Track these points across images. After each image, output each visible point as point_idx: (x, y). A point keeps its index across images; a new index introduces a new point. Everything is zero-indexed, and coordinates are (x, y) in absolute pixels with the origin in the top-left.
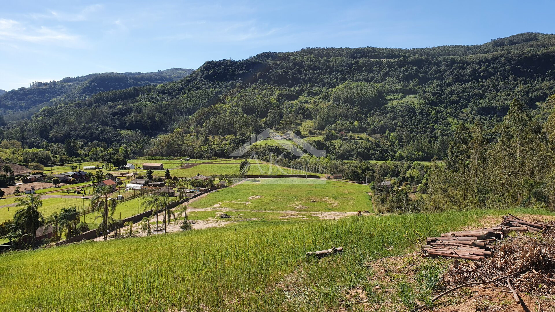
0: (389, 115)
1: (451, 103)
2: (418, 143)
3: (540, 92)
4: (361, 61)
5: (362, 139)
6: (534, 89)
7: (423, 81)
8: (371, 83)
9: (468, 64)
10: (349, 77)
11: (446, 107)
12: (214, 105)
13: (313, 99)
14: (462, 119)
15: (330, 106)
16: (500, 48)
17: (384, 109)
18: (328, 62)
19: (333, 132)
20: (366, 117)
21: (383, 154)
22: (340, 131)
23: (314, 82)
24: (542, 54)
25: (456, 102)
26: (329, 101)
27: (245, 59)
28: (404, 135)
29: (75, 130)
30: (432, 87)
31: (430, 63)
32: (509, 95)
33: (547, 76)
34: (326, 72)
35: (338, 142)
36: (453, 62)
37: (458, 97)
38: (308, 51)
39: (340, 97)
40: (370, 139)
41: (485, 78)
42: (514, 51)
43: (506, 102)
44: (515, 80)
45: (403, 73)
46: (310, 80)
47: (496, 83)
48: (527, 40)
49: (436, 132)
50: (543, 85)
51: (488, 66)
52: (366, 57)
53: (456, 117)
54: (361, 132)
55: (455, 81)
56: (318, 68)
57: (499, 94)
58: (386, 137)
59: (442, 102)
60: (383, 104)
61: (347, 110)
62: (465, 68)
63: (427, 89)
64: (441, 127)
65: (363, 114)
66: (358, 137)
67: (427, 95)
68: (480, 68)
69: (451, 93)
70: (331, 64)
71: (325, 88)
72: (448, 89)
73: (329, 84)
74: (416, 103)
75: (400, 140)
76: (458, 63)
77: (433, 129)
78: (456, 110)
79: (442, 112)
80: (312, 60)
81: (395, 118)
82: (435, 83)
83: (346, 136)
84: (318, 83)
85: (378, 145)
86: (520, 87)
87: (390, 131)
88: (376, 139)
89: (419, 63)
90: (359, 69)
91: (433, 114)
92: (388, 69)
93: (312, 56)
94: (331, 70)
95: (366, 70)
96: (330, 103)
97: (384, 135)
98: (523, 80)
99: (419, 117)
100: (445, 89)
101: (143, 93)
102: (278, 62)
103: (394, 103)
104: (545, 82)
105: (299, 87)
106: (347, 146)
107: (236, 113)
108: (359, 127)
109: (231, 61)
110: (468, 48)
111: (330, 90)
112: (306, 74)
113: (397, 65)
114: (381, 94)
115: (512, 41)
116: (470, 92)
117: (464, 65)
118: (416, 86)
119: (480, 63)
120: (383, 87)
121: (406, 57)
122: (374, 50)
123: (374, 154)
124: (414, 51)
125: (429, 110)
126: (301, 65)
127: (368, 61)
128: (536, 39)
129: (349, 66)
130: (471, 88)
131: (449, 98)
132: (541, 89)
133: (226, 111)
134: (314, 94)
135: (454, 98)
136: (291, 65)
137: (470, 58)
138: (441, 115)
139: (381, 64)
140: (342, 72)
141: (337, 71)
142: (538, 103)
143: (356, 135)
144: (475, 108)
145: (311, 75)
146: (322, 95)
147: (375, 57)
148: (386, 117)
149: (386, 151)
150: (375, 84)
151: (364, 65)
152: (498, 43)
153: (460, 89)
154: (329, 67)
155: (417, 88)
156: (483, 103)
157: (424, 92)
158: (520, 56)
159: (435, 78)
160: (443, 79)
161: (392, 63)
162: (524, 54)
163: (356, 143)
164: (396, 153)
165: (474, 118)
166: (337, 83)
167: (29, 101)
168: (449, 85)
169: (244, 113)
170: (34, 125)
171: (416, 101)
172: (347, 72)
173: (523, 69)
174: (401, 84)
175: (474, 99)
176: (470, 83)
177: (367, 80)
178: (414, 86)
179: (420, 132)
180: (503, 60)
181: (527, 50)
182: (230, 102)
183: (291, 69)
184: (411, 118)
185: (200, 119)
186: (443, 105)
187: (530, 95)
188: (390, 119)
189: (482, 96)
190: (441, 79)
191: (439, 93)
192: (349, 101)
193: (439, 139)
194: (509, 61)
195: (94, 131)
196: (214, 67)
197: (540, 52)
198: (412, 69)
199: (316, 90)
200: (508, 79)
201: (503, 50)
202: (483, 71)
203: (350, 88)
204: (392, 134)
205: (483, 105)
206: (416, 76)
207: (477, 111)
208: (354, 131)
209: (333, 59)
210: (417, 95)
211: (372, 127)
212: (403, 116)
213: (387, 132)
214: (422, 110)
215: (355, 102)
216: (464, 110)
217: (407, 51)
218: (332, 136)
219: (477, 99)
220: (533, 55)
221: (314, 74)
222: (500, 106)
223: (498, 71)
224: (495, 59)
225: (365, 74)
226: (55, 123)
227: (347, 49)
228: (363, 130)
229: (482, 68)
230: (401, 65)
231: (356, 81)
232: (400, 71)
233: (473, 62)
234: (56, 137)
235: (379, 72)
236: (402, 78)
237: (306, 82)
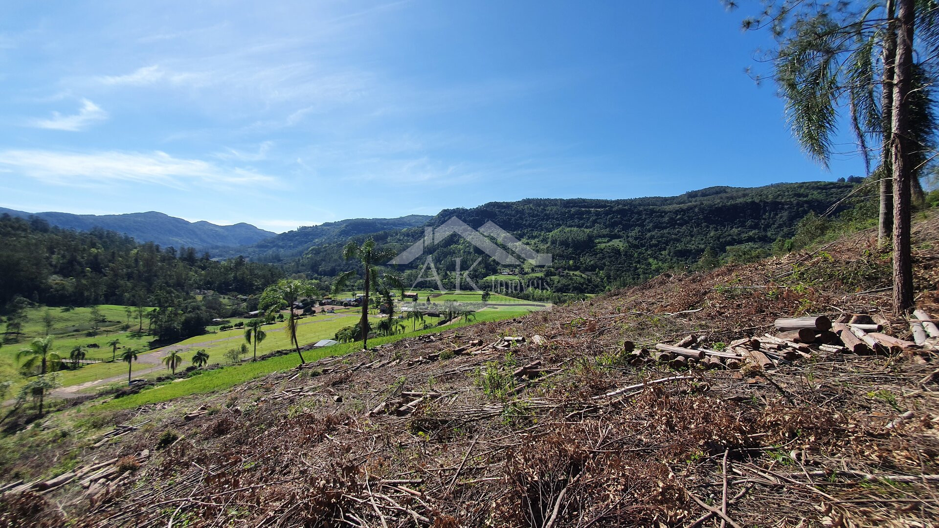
0: (598, 256)
1: (651, 246)
2: (624, 280)
3: (730, 237)
4: (573, 210)
5: (576, 275)
6: (724, 235)
7: (627, 227)
8: (582, 229)
9: (666, 213)
10: (563, 223)
11: (646, 250)
12: (450, 246)
13: (533, 242)
14: (661, 260)
15: (548, 247)
16: (694, 199)
17: (594, 251)
18: (545, 210)
19: (552, 269)
20: (579, 257)
21: (594, 289)
22: (557, 269)
23: (534, 227)
24: (731, 205)
25: (656, 245)
26: (547, 243)
27: (475, 207)
28: (612, 273)
29: (339, 266)
30: (634, 233)
31: (633, 212)
32: (702, 240)
33: (735, 224)
34: (544, 219)
35: (556, 278)
36: (652, 212)
37: (657, 241)
38: (527, 202)
39: (556, 240)
40: (583, 275)
41: (681, 225)
42: (707, 201)
43: (700, 246)
44: (708, 227)
45: (609, 221)
46: (530, 225)
47: (691, 229)
48: (717, 193)
49: (639, 270)
50: (732, 231)
51: (683, 215)
52: (577, 206)
53: (655, 258)
54: (576, 270)
55: (655, 227)
56: (537, 215)
57: (693, 239)
58: (597, 274)
59: (642, 245)
60: (593, 247)
61: (563, 251)
62: (663, 217)
63: (630, 234)
64: (643, 266)
65: (576, 255)
66: (573, 274)
67: (630, 239)
68: (676, 217)
69: (652, 238)
70: (548, 212)
71: (543, 232)
72: (649, 234)
73: (546, 229)
74: (621, 246)
75: (609, 277)
76: (657, 212)
77: (636, 268)
78: (656, 253)
79: (643, 254)
80: (531, 209)
81: (603, 258)
82: (637, 229)
83: (563, 273)
84: (537, 228)
85: (590, 281)
86: (712, 234)
87: (600, 270)
88: (588, 276)
89: (622, 212)
90: (572, 217)
91: (636, 255)
92: (596, 217)
93: (531, 205)
94: (548, 217)
95: (577, 218)
96: (548, 245)
97: (594, 273)
98: (714, 227)
99: (623, 257)
100: (646, 234)
101: (392, 236)
102: (503, 210)
103: (603, 246)
104: (733, 229)
105: (521, 231)
106: (564, 281)
107: (469, 253)
108: (573, 266)
109: (463, 209)
110: (666, 199)
111: (548, 233)
112: (526, 221)
113: (604, 213)
114: (591, 239)
115: (705, 193)
116: (667, 237)
117: (663, 214)
118: (621, 231)
119: (677, 212)
120: (593, 232)
121: (612, 207)
122: (584, 201)
123: (587, 288)
124: (618, 202)
125: (632, 252)
126: (522, 212)
127: (579, 210)
128: (726, 192)
129: (563, 214)
130: (669, 233)
131: (649, 242)
132: (730, 235)
133: (460, 250)
134: (534, 237)
135: (654, 242)
136: (513, 212)
137: (667, 208)
138: (643, 257)
139: (590, 212)
140: (557, 219)
141: (553, 218)
142: (728, 248)
143: (571, 273)
144: (672, 250)
145: (531, 221)
146: (541, 237)
147: (585, 207)
148: (596, 257)
149: (597, 286)
150: (585, 230)
151: (576, 213)
152: (692, 195)
153: (659, 234)
154: (546, 215)
155: (621, 233)
156: (680, 247)
157: (628, 237)
158: (711, 206)
159: (636, 225)
160: (644, 226)
161: (600, 212)
162: (715, 205)
163: (571, 279)
164: (605, 287)
165: (671, 260)
166: (553, 229)
167: (297, 242)
168: (649, 231)
169: (475, 252)
170: (306, 261)
171: (621, 244)
172: (561, 219)
173: (715, 217)
174: (608, 229)
175: (672, 243)
176: (668, 229)
177: (579, 226)
178: (618, 231)
179: (625, 271)
180: (696, 210)
181: (717, 201)
182: (463, 243)
183: (514, 216)
184: (617, 259)
185: (439, 258)
186: (644, 248)
187: (721, 240)
188: (599, 259)
189: (678, 240)
190: (642, 225)
191: (640, 238)
192: (565, 243)
193: (641, 276)
194: (702, 210)
195: (354, 266)
196: (448, 215)
197: (729, 203)
198: (617, 217)
199: (535, 233)
200: (701, 226)
201: (696, 201)
202: (679, 219)
203: (565, 232)
204: (601, 272)
205: (680, 248)
206: (620, 223)
207: (674, 253)
208: (570, 269)
209: (549, 208)
210: (621, 239)
211: (584, 266)
212: (610, 257)
213: (597, 270)
214: (626, 252)
215: (569, 244)
216: (663, 253)
217: (612, 202)
218: (551, 272)
219: (674, 243)
220: (722, 206)
221: (534, 220)
222: (694, 249)
223: (692, 219)
224: (690, 209)
225: (576, 221)
226: (322, 260)
227: (561, 200)
228: (576, 268)
229: (678, 217)
230: (607, 213)
231: (569, 227)
232: (606, 219)
233: (670, 212)
234: (324, 271)
235: (589, 219)
236: (609, 224)
237: (527, 227)
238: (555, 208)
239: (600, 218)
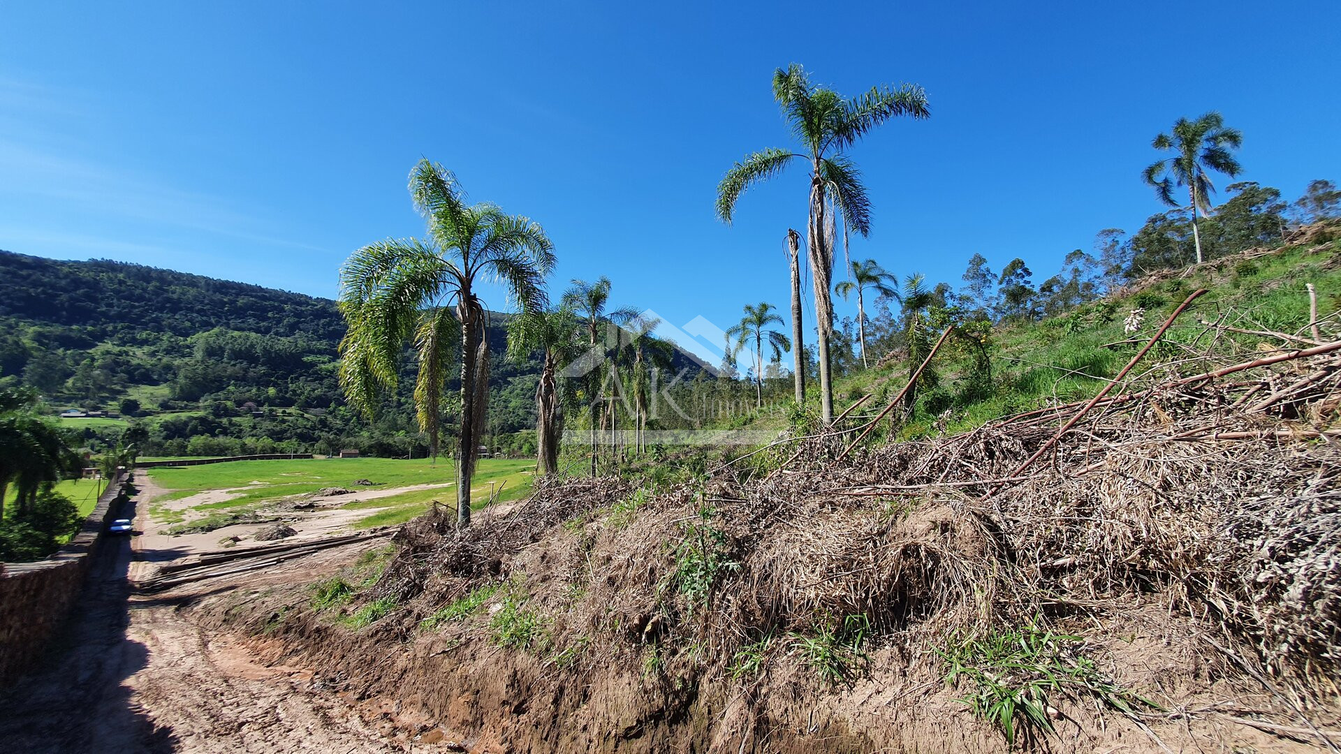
4: (240, 300)
8: (269, 336)
10: (219, 322)
18: (166, 291)
23: (134, 321)
34: (163, 307)
46: (121, 317)
52: (247, 296)
56: (142, 298)
70: (175, 296)
71: (166, 334)
73: (174, 328)
80: (120, 283)
84: (146, 324)
90: (239, 312)
92: (296, 319)
93: (121, 275)
94: (175, 306)
95: (254, 315)
96: (196, 357)
102: (23, 272)
105: (94, 326)
111: (182, 337)
112: (110, 305)
113: (310, 315)
120: (295, 343)
126: (95, 285)
134: (140, 343)
136: (63, 282)
140: (201, 312)
141: (191, 310)
145: (124, 308)
146: (163, 345)
151: (249, 307)
154: (169, 300)
161: (301, 312)
166: (193, 330)
172: (213, 314)
174: (324, 342)
177: (258, 331)
199: (142, 335)
209: (176, 288)
221: (133, 307)
225: (251, 320)
227: (206, 278)
231: (236, 329)
235: (279, 321)
236: (324, 334)
237: (112, 319)
238: (193, 291)
239: (304, 322)
